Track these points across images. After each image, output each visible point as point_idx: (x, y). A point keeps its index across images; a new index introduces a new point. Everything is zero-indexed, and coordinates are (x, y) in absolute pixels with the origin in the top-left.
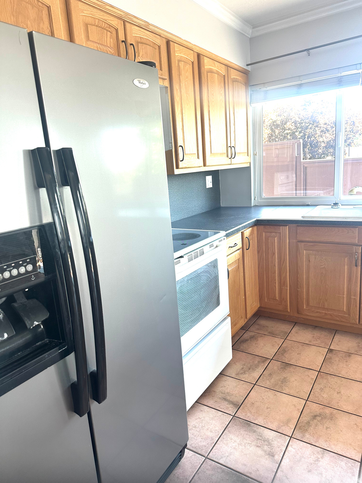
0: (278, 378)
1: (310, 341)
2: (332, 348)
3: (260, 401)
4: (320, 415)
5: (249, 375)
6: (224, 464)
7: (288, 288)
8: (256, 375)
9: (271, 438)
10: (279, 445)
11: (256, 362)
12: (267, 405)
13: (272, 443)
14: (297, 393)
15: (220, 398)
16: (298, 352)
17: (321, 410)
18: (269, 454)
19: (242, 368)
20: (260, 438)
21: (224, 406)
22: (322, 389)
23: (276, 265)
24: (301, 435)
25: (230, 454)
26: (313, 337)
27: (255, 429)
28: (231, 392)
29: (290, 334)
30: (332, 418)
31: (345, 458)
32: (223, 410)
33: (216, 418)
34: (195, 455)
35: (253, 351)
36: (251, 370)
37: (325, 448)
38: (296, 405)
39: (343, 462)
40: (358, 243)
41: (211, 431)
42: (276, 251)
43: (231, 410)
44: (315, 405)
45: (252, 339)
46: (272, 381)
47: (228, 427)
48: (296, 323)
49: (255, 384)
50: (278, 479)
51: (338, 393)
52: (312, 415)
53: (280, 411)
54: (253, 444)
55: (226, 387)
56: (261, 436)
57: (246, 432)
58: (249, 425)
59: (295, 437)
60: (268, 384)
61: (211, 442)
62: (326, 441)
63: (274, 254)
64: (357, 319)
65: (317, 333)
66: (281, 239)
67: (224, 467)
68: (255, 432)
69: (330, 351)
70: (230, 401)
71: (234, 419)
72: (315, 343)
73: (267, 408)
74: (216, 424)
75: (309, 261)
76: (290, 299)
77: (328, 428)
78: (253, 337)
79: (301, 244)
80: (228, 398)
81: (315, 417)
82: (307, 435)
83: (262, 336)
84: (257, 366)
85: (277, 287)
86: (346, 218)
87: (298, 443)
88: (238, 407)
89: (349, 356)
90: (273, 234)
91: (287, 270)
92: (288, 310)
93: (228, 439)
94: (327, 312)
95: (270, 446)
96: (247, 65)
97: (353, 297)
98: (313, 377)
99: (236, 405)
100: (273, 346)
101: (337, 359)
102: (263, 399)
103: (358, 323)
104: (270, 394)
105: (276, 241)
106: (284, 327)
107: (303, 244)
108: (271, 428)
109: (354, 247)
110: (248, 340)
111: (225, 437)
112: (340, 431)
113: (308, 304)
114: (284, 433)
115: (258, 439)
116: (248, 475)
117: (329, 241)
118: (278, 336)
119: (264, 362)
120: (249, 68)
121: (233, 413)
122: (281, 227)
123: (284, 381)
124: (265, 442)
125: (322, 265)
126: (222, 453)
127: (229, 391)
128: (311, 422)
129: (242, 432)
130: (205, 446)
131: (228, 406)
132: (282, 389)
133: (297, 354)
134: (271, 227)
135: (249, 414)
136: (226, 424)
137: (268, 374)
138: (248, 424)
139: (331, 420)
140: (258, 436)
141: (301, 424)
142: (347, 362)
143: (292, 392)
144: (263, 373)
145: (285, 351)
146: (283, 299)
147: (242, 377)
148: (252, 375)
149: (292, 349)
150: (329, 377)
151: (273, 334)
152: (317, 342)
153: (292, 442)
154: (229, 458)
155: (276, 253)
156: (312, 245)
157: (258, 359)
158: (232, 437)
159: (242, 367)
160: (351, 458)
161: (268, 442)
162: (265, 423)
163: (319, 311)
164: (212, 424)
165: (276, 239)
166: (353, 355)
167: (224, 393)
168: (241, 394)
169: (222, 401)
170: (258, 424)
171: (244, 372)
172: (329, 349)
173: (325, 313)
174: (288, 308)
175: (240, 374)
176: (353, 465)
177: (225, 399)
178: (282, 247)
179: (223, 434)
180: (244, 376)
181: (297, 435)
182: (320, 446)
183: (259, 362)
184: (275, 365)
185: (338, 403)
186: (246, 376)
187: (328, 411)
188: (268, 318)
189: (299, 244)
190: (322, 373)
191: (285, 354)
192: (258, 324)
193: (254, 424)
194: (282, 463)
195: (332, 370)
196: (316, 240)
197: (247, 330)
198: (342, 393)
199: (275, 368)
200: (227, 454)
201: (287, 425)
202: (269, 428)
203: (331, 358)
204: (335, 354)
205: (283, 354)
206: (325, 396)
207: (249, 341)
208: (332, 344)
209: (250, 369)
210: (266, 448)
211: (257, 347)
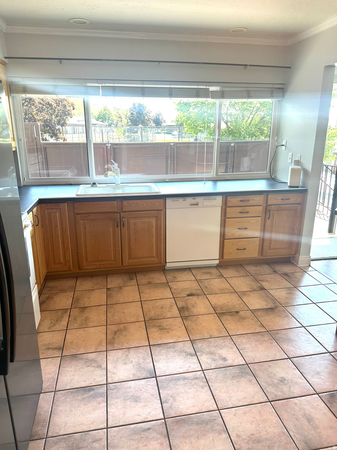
0: (81, 319)
1: (93, 287)
2: (108, 287)
3: (76, 338)
4: (118, 330)
5: (59, 325)
6: (71, 388)
7: (71, 252)
8: (64, 323)
9: (94, 357)
10: (101, 358)
11: (60, 314)
12: (82, 339)
13: (97, 359)
14: (99, 323)
15: (44, 350)
16: (87, 297)
17: (118, 327)
18: (97, 367)
19: (51, 323)
20: (87, 360)
21: (50, 353)
22: (113, 315)
23: (60, 235)
24: (112, 347)
25: (72, 380)
26: (94, 284)
27: (81, 357)
28: (51, 342)
29: (76, 287)
30: (125, 329)
31: (141, 347)
32: (51, 357)
33: (48, 364)
34: (45, 394)
35: (54, 307)
36: (59, 321)
37: (128, 347)
38: (101, 331)
39: (141, 350)
40: (117, 210)
41: (50, 374)
42: (58, 224)
43: (58, 353)
44: (112, 326)
45: (48, 299)
46: (78, 322)
47: (61, 365)
48: (77, 277)
49: (67, 330)
50: (110, 377)
51: (123, 313)
52: (114, 332)
53: (92, 339)
54: (84, 367)
55: (45, 340)
56: (87, 359)
57: (76, 362)
58: (76, 357)
59: (109, 350)
60: (76, 326)
61: (53, 380)
62: (127, 343)
63: (57, 226)
64: (120, 263)
65: (95, 280)
66: (62, 213)
67: (71, 390)
68: (82, 359)
69: (108, 289)
70: (54, 348)
71: (63, 358)
72: (96, 287)
73: (83, 341)
74: (50, 367)
75: (85, 228)
76: (72, 260)
77: (126, 336)
78: (49, 297)
79: (78, 216)
80: (51, 346)
81: (116, 333)
82: (116, 345)
83: (55, 295)
84: (62, 317)
85: (61, 253)
86: (108, 194)
87: (112, 352)
88: (62, 349)
89: (121, 289)
90: (54, 210)
91: (68, 238)
92: (71, 269)
93: (65, 372)
94: (100, 263)
95: (96, 362)
96: (5, 58)
97: (117, 249)
98: (104, 310)
99: (60, 348)
100: (67, 299)
101: (115, 293)
102: (77, 336)
103: (121, 266)
104: (81, 331)
105: (57, 215)
106: (70, 283)
107: (80, 215)
108: (92, 352)
109: (115, 214)
110: (45, 301)
111: (62, 372)
112: (133, 334)
113: (87, 260)
114: (101, 351)
115: (86, 362)
116: (90, 385)
117: (98, 211)
118: (68, 291)
119: (66, 312)
120: (6, 60)
121: (60, 354)
122: (61, 204)
123: (87, 319)
124: (91, 361)
125: (95, 230)
126: (66, 382)
127: (48, 342)
128: (115, 337)
129: (73, 363)
130: (50, 385)
131: (53, 352)
132: (88, 325)
133: (87, 299)
134: (52, 204)
135: (72, 350)
136: (58, 364)
137: (73, 319)
138: (74, 356)
139: (126, 330)
140: (85, 360)
141: (109, 341)
142: (121, 293)
143: (95, 324)
144: (69, 320)
145: (78, 300)
146: (67, 261)
147: (54, 328)
148: (61, 324)
149: (82, 296)
150: (114, 306)
151: (63, 291)
152: (97, 286)
153: (108, 353)
154: (71, 383)
155: (59, 226)
156: (87, 216)
157: (60, 313)
158: (68, 369)
159: (50, 321)
160: (144, 345)
161: (94, 361)
162: (86, 350)
163: (95, 264)
164: (47, 369)
165: (57, 214)
166: (123, 287)
167: (46, 345)
168: (60, 340)
169: (47, 351)
170: (82, 353)
171: (54, 325)
172: (107, 288)
173: (100, 264)
174: (71, 268)
175: (52, 327)
176: (146, 348)
177: (49, 349)
178: (63, 220)
179: (60, 371)
180: (56, 327)
181: (110, 348)
182: (126, 348)
183: (62, 314)
184: (75, 312)
185: (125, 319)
186: (57, 326)
187: (121, 326)
188: (54, 280)
189: (77, 216)
190: (109, 305)
191: (79, 302)
192: (48, 287)
193: (79, 354)
194: (108, 368)
195: (114, 301)
196: (89, 212)
197: (41, 294)
198: (125, 312)
199: (77, 313)
200: (70, 381)
201: (101, 345)
202: (91, 352)
203: (111, 294)
204: (112, 291)
205: (77, 302)
206: (116, 318)
207: (47, 302)
208: (108, 284)
209: (57, 321)
210: (94, 364)
211: (55, 304)
